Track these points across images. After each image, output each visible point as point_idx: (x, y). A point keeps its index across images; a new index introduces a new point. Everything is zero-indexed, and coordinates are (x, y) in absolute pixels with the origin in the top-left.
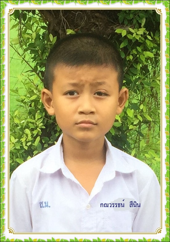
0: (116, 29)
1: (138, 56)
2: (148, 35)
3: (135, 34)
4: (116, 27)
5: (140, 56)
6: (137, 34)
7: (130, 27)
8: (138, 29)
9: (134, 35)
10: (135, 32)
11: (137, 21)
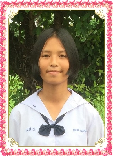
8: (80, 85)
9: (78, 88)
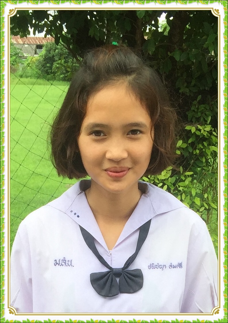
0: (185, 126)
1: (204, 150)
2: (213, 131)
3: (203, 130)
4: (185, 125)
5: (206, 150)
6: (204, 131)
7: (198, 124)
10: (203, 129)
11: (204, 119)
